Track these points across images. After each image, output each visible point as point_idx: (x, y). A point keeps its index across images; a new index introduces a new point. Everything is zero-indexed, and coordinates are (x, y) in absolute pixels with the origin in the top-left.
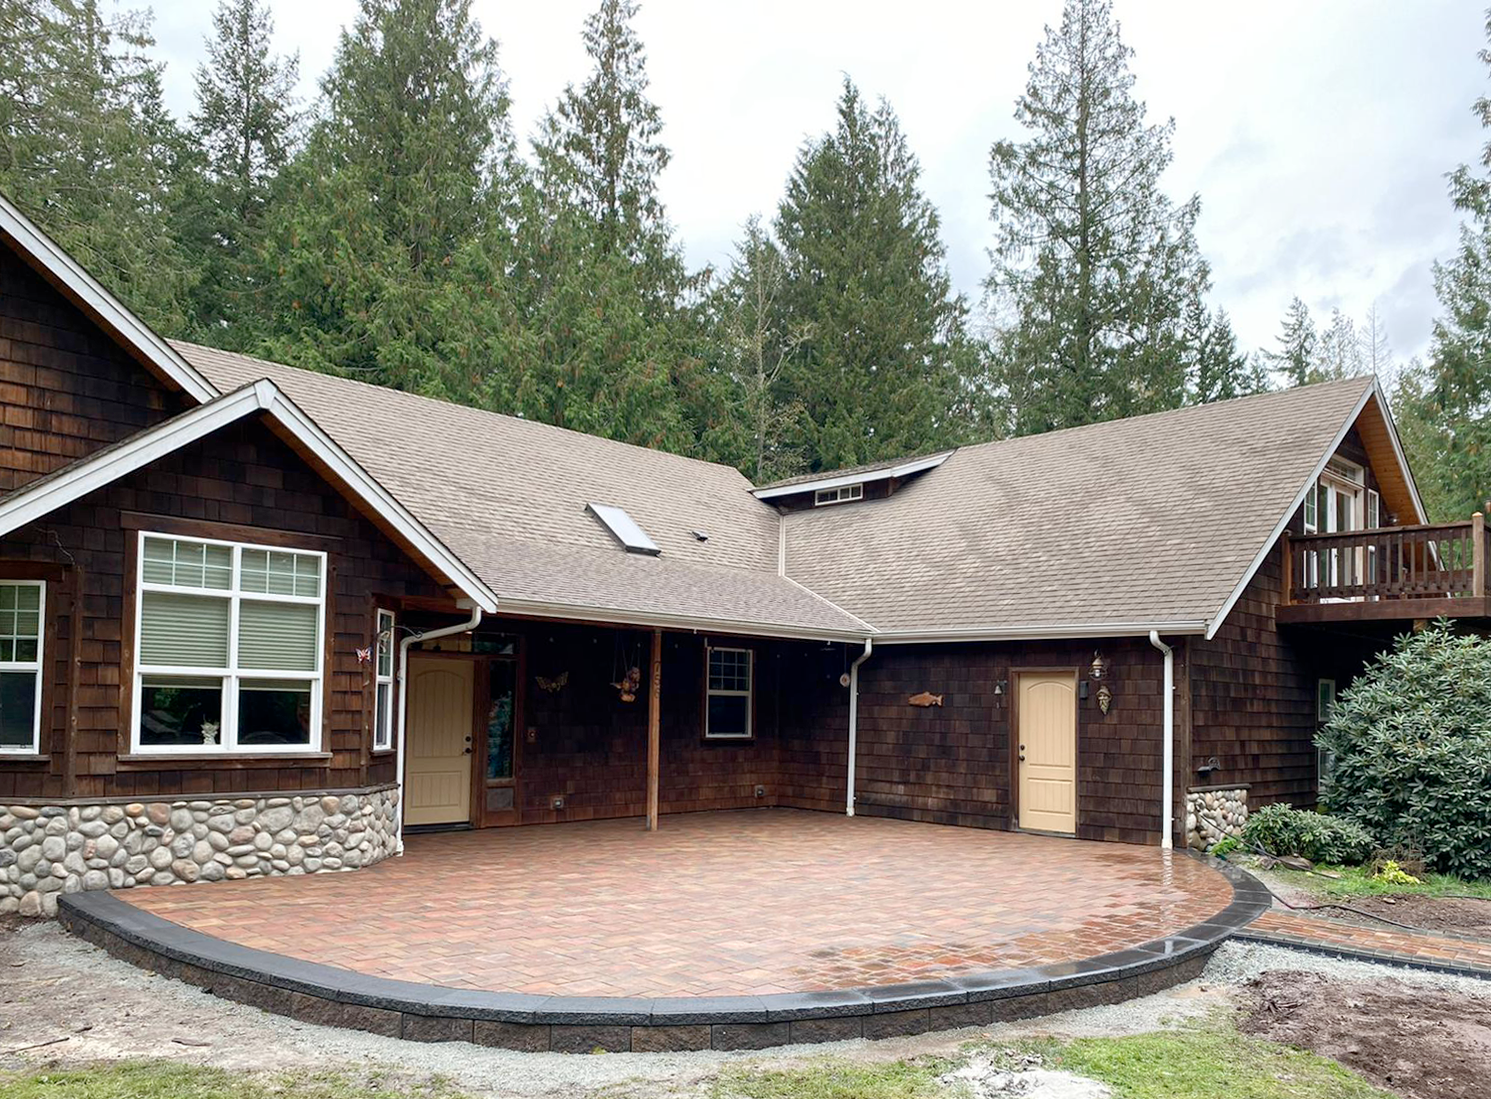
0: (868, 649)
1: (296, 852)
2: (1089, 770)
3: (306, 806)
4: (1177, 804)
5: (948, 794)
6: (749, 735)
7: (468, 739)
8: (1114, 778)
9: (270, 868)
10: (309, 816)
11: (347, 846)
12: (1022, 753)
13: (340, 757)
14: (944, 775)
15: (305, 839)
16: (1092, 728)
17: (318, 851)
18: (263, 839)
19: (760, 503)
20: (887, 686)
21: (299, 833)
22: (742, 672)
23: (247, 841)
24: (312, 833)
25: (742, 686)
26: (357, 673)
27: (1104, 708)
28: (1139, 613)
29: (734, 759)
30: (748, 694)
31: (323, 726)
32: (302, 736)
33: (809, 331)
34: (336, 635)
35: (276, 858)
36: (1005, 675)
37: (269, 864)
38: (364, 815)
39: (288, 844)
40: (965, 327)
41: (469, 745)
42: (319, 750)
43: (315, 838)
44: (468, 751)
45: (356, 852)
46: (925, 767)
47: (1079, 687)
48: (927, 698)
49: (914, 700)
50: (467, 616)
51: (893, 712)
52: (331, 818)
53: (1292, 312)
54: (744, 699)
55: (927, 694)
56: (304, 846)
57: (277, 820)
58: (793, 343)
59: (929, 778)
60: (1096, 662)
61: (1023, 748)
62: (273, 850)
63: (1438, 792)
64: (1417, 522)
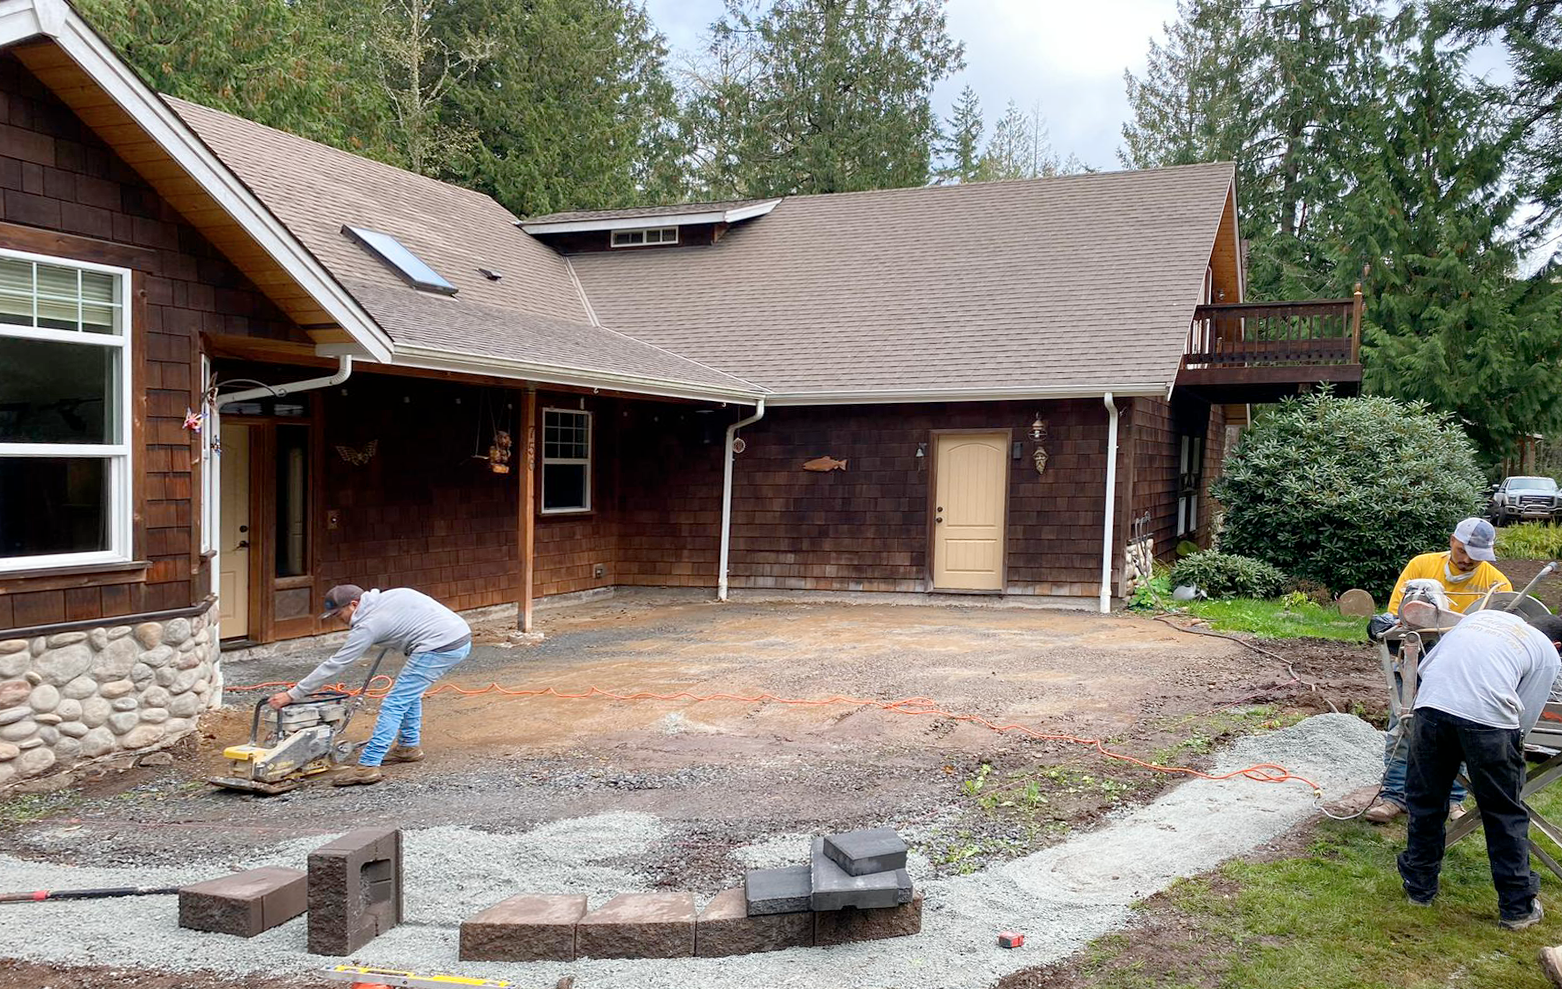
0: (761, 411)
1: (100, 707)
2: (1020, 529)
3: (111, 639)
4: (1117, 556)
5: (851, 559)
6: (587, 508)
7: (243, 529)
8: (1048, 534)
9: (58, 735)
10: (117, 654)
11: (175, 688)
12: (938, 515)
13: (161, 566)
14: (847, 541)
15: (112, 687)
16: (1025, 489)
17: (132, 701)
18: (45, 694)
19: (533, 240)
20: (774, 451)
21: (99, 679)
22: (580, 437)
23: (19, 701)
24: (121, 678)
25: (580, 454)
26: (181, 446)
27: (1040, 468)
28: (1087, 375)
29: (571, 537)
30: (587, 462)
31: (136, 525)
32: (99, 541)
33: (491, 48)
34: (149, 392)
35: (66, 719)
36: (926, 438)
37: (55, 730)
38: (197, 644)
39: (82, 697)
40: (663, 69)
41: (244, 537)
42: (129, 558)
43: (128, 683)
44: (243, 545)
45: (190, 697)
46: (823, 533)
47: (1012, 448)
48: (826, 463)
49: (809, 466)
50: (332, 367)
51: (781, 478)
52: (151, 653)
53: (963, 97)
54: (581, 468)
55: (828, 458)
56: (110, 696)
57: (66, 665)
58: (465, 57)
59: (827, 545)
60: (1037, 424)
61: (940, 510)
62: (61, 710)
63: (1350, 535)
64: (1238, 301)
